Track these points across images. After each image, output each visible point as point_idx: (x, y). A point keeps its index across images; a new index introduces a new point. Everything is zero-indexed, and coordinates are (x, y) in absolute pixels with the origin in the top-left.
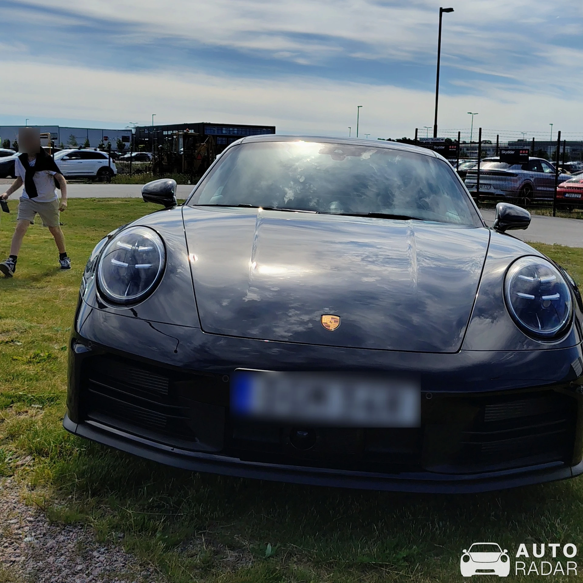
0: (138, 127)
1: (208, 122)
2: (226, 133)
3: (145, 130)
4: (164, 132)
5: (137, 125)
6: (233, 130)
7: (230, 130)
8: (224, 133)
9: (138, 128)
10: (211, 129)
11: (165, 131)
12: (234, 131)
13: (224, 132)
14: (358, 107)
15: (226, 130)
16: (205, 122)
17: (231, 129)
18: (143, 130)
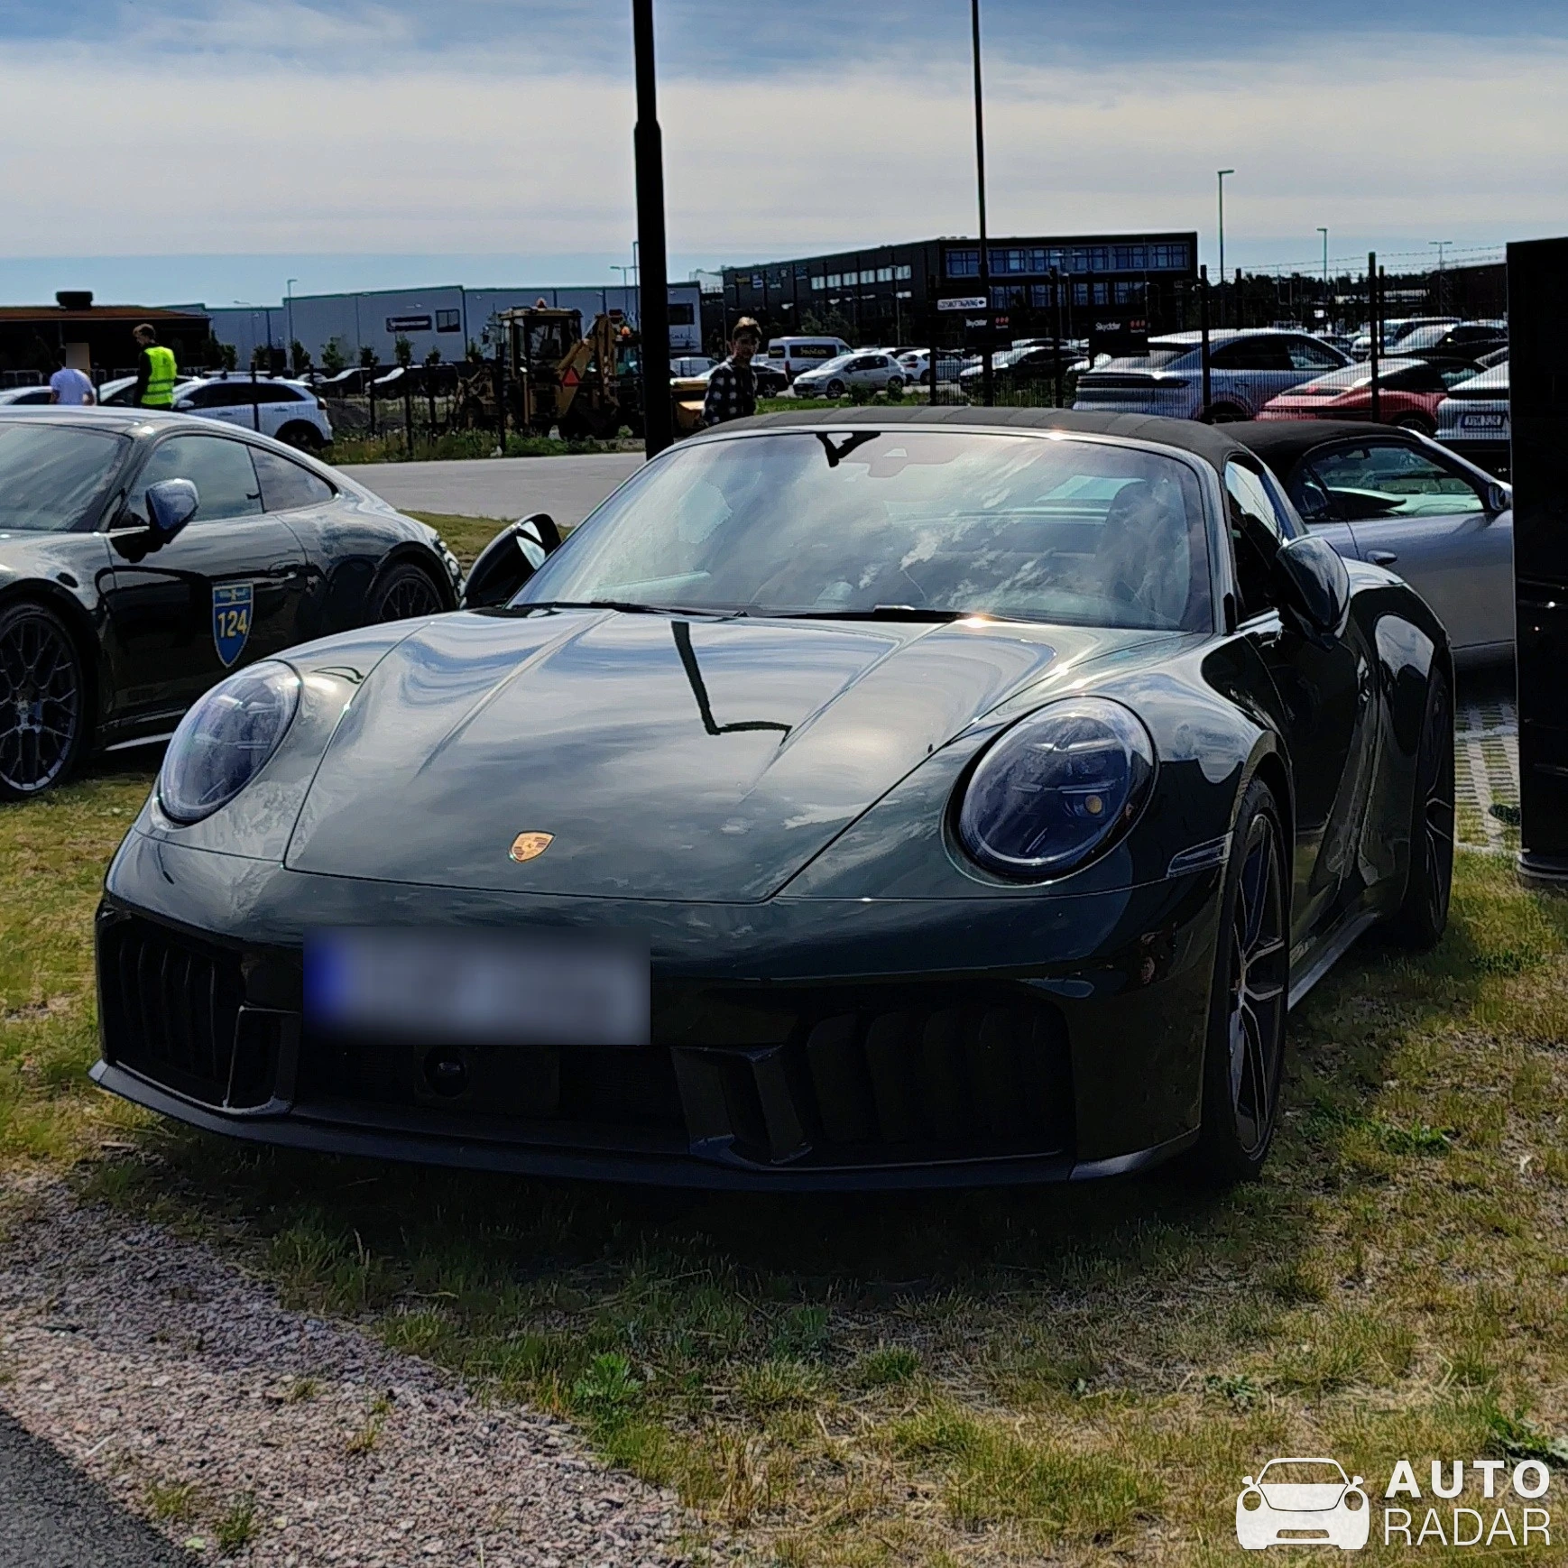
0: (732, 269)
1: (958, 237)
2: (1021, 270)
3: (751, 279)
4: (814, 280)
5: (728, 265)
6: (1045, 258)
7: (1033, 259)
8: (1015, 271)
9: (730, 275)
10: (967, 260)
11: (818, 275)
12: (1049, 258)
13: (1014, 265)
14: (1220, 173)
15: (1020, 259)
16: (948, 236)
17: (1039, 254)
18: (748, 280)
